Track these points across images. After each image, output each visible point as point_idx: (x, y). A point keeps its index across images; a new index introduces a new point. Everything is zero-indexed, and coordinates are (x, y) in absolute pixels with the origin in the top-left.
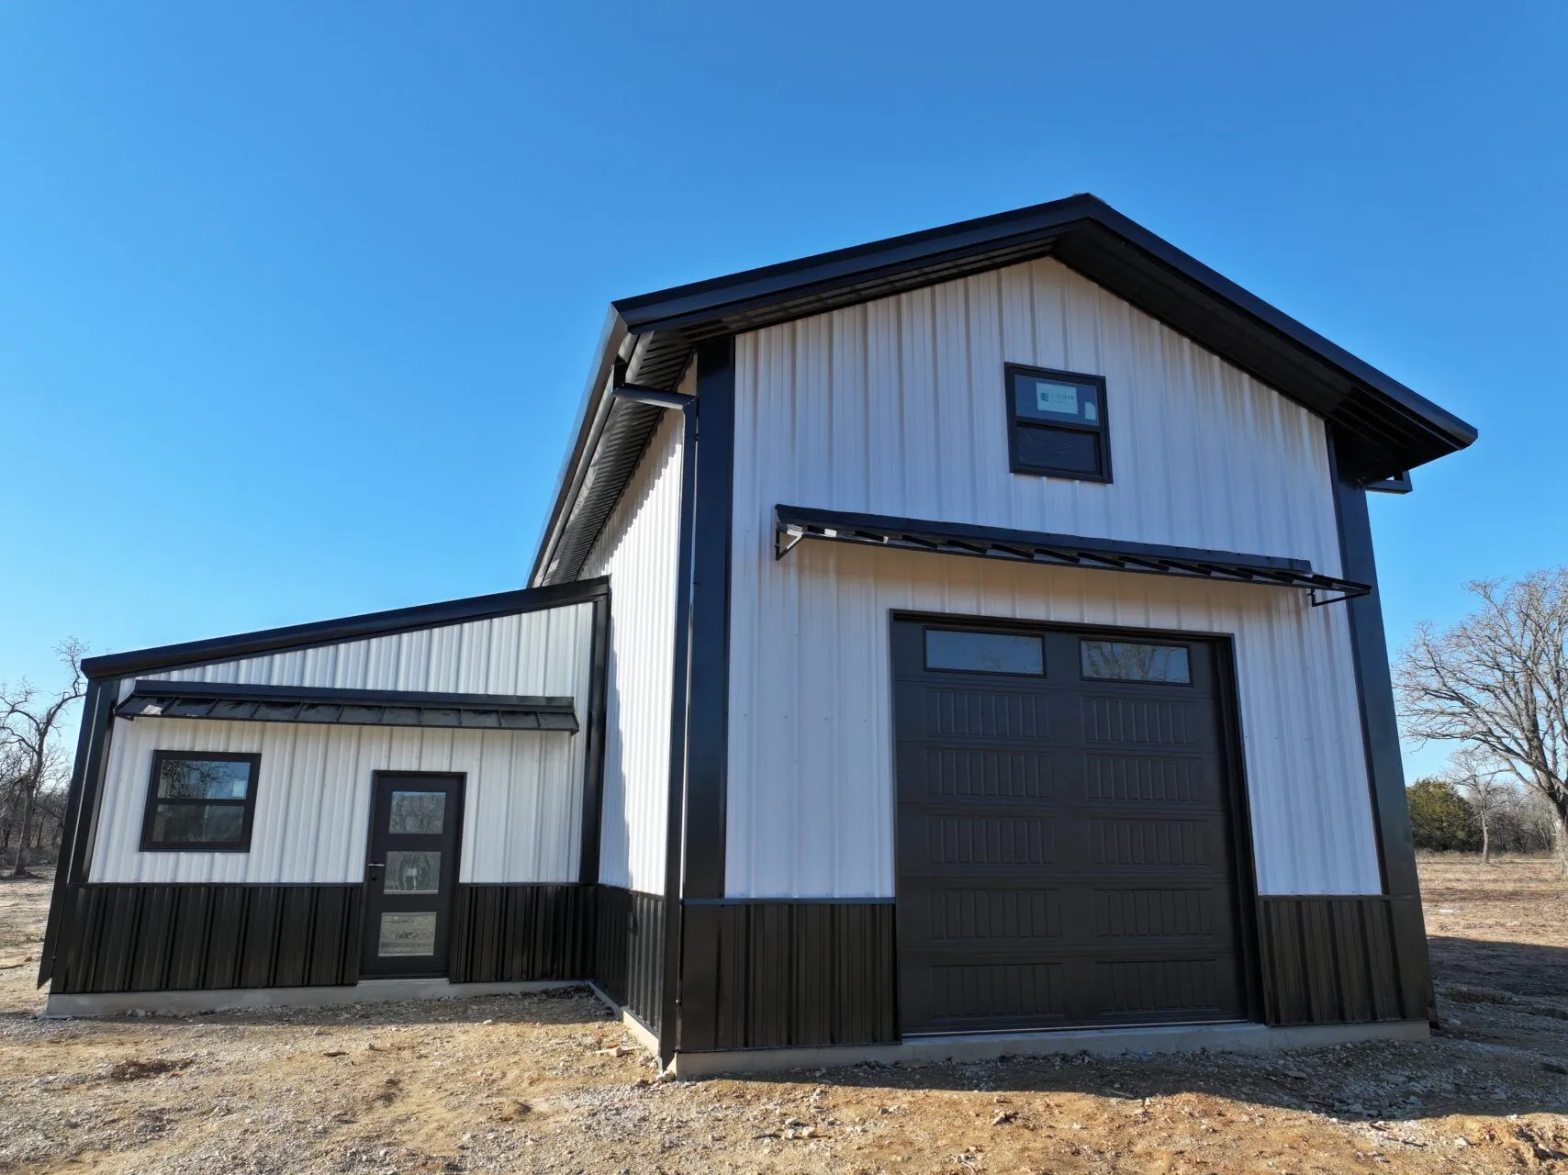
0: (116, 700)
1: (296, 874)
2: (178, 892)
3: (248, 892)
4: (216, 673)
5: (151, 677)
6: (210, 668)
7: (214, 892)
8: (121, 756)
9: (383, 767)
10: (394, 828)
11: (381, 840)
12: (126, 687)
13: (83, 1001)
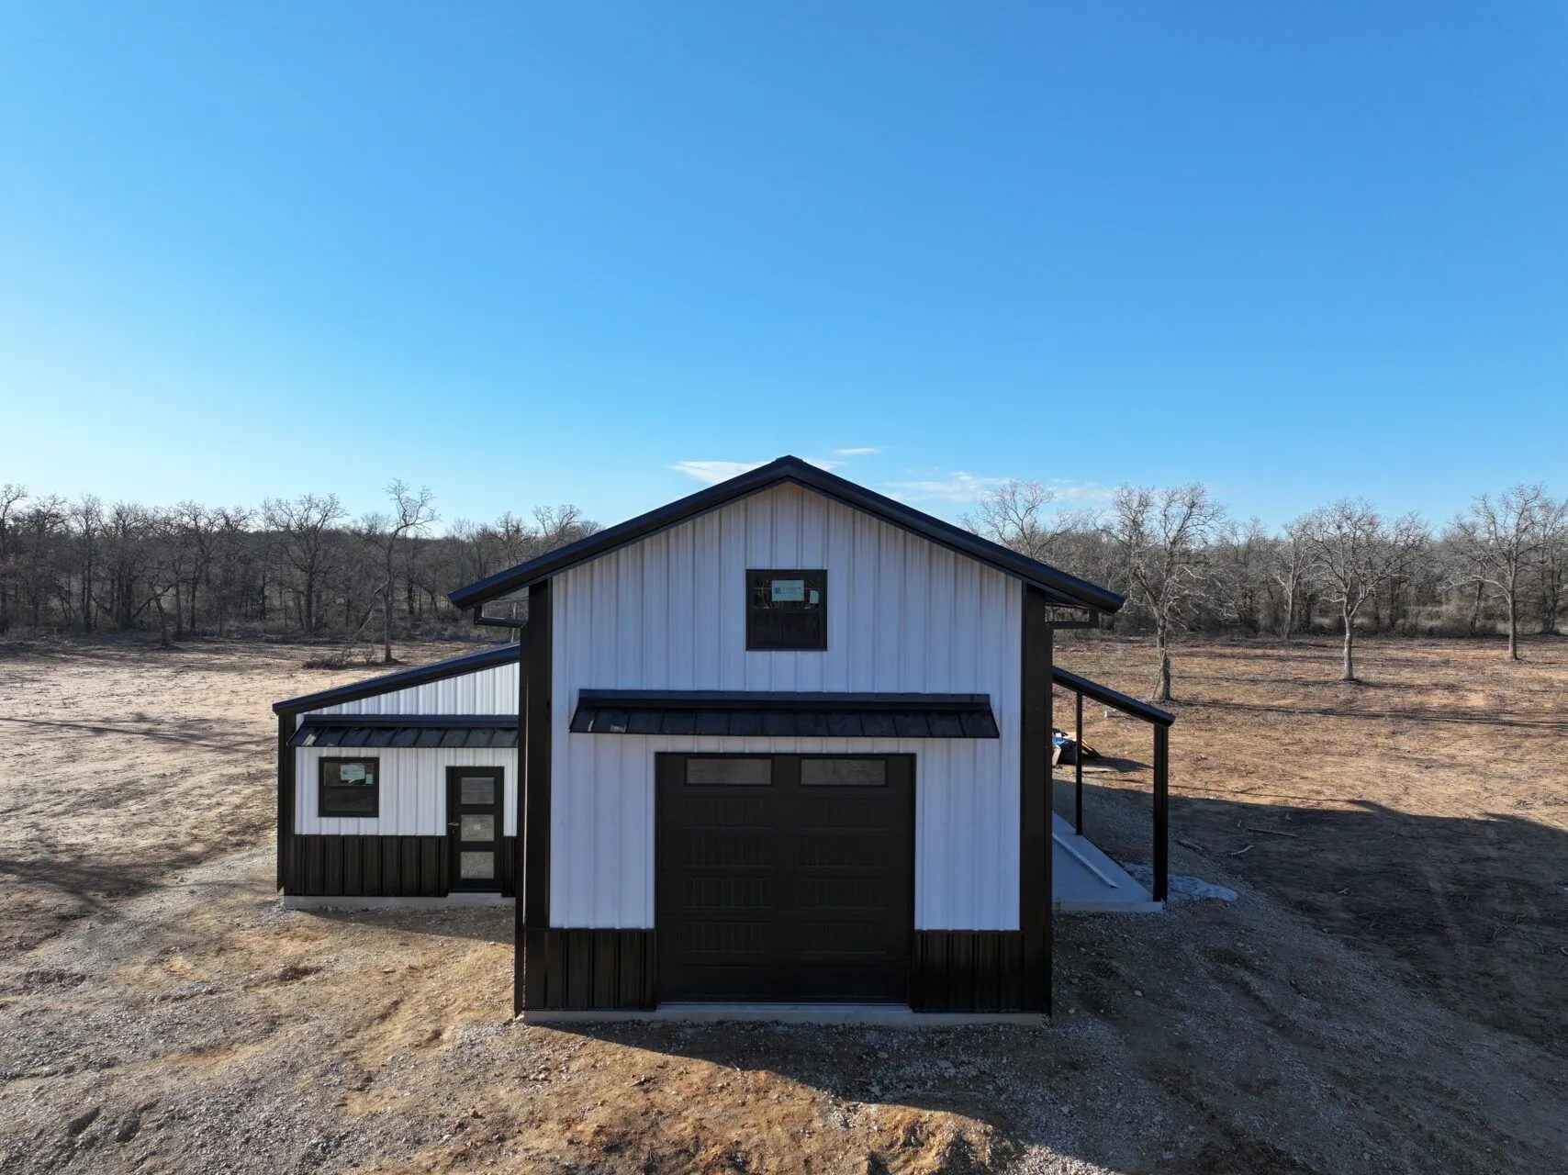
0: (295, 728)
1: (407, 830)
2: (343, 840)
3: (381, 840)
4: (348, 708)
5: (313, 712)
6: (344, 705)
7: (363, 840)
8: (302, 763)
9: (452, 764)
10: (464, 801)
11: (456, 809)
12: (300, 719)
13: (301, 900)
